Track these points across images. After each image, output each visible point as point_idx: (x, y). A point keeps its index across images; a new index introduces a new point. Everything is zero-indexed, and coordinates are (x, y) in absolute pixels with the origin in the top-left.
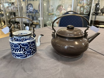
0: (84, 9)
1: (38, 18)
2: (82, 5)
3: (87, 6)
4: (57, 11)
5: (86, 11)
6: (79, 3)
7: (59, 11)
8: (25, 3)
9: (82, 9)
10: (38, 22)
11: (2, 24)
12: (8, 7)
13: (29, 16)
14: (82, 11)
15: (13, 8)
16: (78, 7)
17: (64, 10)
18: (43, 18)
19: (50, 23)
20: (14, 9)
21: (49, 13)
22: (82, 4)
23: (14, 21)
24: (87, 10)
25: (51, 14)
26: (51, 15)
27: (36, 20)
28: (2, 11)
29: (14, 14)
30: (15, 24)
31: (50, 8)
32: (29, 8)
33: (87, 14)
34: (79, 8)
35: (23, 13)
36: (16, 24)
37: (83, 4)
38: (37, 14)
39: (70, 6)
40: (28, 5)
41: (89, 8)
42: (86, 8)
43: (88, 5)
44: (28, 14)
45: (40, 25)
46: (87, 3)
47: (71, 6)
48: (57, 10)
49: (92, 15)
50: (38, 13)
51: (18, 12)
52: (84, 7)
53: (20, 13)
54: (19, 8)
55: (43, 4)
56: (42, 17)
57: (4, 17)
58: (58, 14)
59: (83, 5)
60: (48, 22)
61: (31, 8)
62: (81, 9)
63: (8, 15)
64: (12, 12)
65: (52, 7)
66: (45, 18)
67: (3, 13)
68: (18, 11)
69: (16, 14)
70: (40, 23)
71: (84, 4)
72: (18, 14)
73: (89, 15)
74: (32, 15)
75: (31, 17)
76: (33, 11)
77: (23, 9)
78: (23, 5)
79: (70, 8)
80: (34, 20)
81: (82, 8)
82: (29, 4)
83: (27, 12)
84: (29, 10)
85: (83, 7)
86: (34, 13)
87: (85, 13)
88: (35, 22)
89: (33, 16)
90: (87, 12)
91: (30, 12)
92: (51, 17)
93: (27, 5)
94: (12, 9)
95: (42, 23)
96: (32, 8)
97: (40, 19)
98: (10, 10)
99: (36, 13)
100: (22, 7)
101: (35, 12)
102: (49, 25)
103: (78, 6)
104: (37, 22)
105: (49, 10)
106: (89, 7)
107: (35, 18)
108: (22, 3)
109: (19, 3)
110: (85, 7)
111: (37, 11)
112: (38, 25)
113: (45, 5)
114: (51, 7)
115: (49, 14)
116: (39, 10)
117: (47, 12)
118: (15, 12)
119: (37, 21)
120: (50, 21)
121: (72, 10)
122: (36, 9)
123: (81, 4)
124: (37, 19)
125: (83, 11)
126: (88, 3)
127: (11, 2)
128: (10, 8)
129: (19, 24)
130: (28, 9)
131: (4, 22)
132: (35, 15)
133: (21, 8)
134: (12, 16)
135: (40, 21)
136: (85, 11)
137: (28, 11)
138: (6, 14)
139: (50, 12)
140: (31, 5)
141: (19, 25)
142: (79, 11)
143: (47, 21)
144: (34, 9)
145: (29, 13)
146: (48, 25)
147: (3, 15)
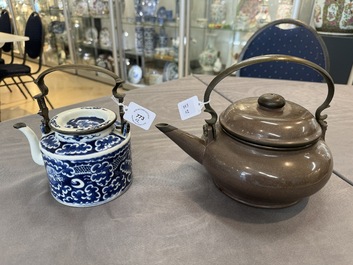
0: (341, 9)
1: (173, 41)
4: (237, 14)
5: (349, 17)
7: (244, 17)
9: (333, 9)
10: (172, 52)
11: (59, 56)
12: (78, 1)
13: (142, 30)
14: (331, 17)
15: (94, 4)
16: (320, 3)
17: (266, 12)
18: (190, 39)
19: (210, 57)
20: (97, 5)
21: (210, 21)
23: (95, 46)
24: (352, 12)
25: (218, 24)
26: (215, 28)
27: (165, 46)
28: (60, 15)
29: (98, 24)
30: (98, 57)
31: (214, 5)
32: (146, 5)
33: (351, 28)
34: (322, 6)
35: (124, 21)
36: (101, 56)
38: (172, 24)
42: (350, 5)
44: (142, 23)
45: (177, 64)
48: (241, 12)
50: (174, 20)
51: (109, 18)
52: (344, 2)
53: (116, 22)
56: (185, 35)
57: (65, 33)
58: (243, 28)
60: (204, 55)
61: (150, 4)
62: (330, 10)
63: (77, 26)
64: (90, 19)
65: (223, 2)
66: (194, 40)
67: (63, 18)
68: (108, 13)
69: (104, 24)
70: (177, 57)
72: (110, 23)
74: (152, 30)
75: (149, 34)
76: (159, 13)
77: (124, 6)
79: (288, 7)
80: (160, 46)
81: (333, 5)
83: (139, 19)
84: (145, 9)
86: (159, 21)
87: (345, 25)
88: (163, 54)
89: (158, 31)
90: (351, 21)
91: (148, 18)
92: (216, 38)
94: (91, 5)
95: (185, 57)
96: (154, 4)
97: (180, 41)
98: (85, 11)
99: (165, 21)
101: (165, 17)
102: (206, 64)
104: (168, 54)
105: (210, 11)
107: (162, 38)
110: (347, 2)
111: (171, 12)
112: (169, 62)
115: (210, 25)
116: (178, 11)
117: (205, 20)
118: (99, 17)
119: (167, 49)
120: (212, 51)
121: (294, 17)
122: (168, 9)
124: (168, 42)
125: (338, 18)
128: (84, 4)
129: (110, 58)
130: (139, 8)
131: (67, 50)
132: (163, 27)
133: (119, 4)
134: (89, 31)
135: (176, 49)
136: (344, 17)
137: (141, 14)
138: (73, 23)
139: (216, 17)
141: (111, 62)
142: (321, 16)
143: (203, 50)
144: (163, 8)
145: (143, 20)
146: (202, 65)
147: (62, 27)
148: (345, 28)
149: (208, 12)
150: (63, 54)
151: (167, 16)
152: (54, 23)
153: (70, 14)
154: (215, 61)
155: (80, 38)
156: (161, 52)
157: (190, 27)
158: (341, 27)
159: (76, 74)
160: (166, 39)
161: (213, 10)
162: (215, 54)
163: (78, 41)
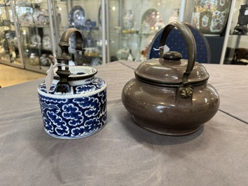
0: (210, 19)
1: (98, 43)
2: (205, 10)
3: (219, 12)
4: (142, 23)
5: (216, 24)
6: (198, 4)
7: (147, 25)
8: (67, 4)
9: (205, 19)
10: (97, 50)
11: (11, 56)
12: (26, 15)
14: (204, 24)
15: (38, 17)
16: (197, 15)
17: (161, 22)
18: (110, 41)
19: (125, 53)
20: (40, 19)
21: (123, 28)
22: (206, 7)
23: (39, 47)
24: (217, 21)
25: (129, 30)
26: (127, 33)
27: (92, 46)
28: (11, 25)
29: (41, 32)
30: (41, 56)
31: (125, 18)
32: (76, 18)
33: (218, 31)
34: (198, 17)
35: (61, 29)
36: (44, 55)
37: (209, 6)
38: (95, 31)
39: (176, 13)
40: (73, 10)
41: (222, 16)
42: (216, 16)
43: (221, 9)
45: (101, 59)
46: (218, 4)
47: (178, 13)
48: (144, 22)
49: (230, 34)
50: (97, 29)
51: (49, 27)
52: (212, 14)
53: (55, 30)
54: (53, 17)
55: (109, 8)
56: (106, 38)
57: (15, 38)
58: (146, 33)
59: (209, 8)
60: (120, 52)
61: (79, 18)
62: (203, 19)
63: (24, 33)
64: (35, 28)
65: (132, 16)
66: (113, 42)
67: (13, 28)
68: (48, 24)
69: (45, 32)
70: (101, 54)
71: (212, 8)
72: (50, 31)
73: (223, 34)
76: (86, 23)
77: (60, 19)
78: (60, 9)
79: (176, 18)
80: (88, 47)
81: (205, 16)
82: (76, 8)
84: (76, 21)
85: (208, 13)
86: (86, 29)
87: (214, 29)
88: (90, 52)
89: (86, 36)
90: (218, 27)
91: (78, 27)
92: (128, 40)
93: (70, 10)
94: (36, 19)
95: (106, 53)
96: (83, 18)
97: (102, 43)
98: (31, 23)
99: (91, 29)
100: (59, 15)
101: (91, 26)
102: (122, 59)
103: (195, 11)
104: (94, 52)
105: (123, 22)
106: (224, 14)
107: (89, 41)
108: (58, 5)
109: (51, 6)
110: (214, 14)
111: (95, 23)
112: (95, 58)
113: (114, 8)
114: (128, 14)
115: (123, 31)
116: (100, 22)
117: (120, 28)
118: (42, 26)
119: (93, 48)
120: (126, 50)
122: (93, 20)
123: (203, 7)
124: (94, 44)
125: (209, 25)
126: (222, 5)
127: (33, 2)
128: (30, 18)
129: (50, 56)
130: (72, 21)
131: (17, 51)
132: (89, 33)
133: (57, 17)
134: (34, 37)
135: (100, 48)
136: (213, 24)
137: (73, 24)
138: (22, 32)
139: (127, 26)
140: (81, 9)
141: (51, 59)
142: (198, 23)
143: (119, 48)
144: (89, 20)
146: (119, 59)
147: (13, 34)
148: (214, 31)
149: (121, 23)
150: (14, 55)
151: (92, 25)
152: (6, 32)
153: (19, 25)
154: (128, 56)
155: (27, 42)
156: (89, 51)
157: (109, 32)
158: (212, 30)
159: (25, 69)
160: (92, 42)
161: (125, 21)
162: (128, 51)
163: (26, 45)
